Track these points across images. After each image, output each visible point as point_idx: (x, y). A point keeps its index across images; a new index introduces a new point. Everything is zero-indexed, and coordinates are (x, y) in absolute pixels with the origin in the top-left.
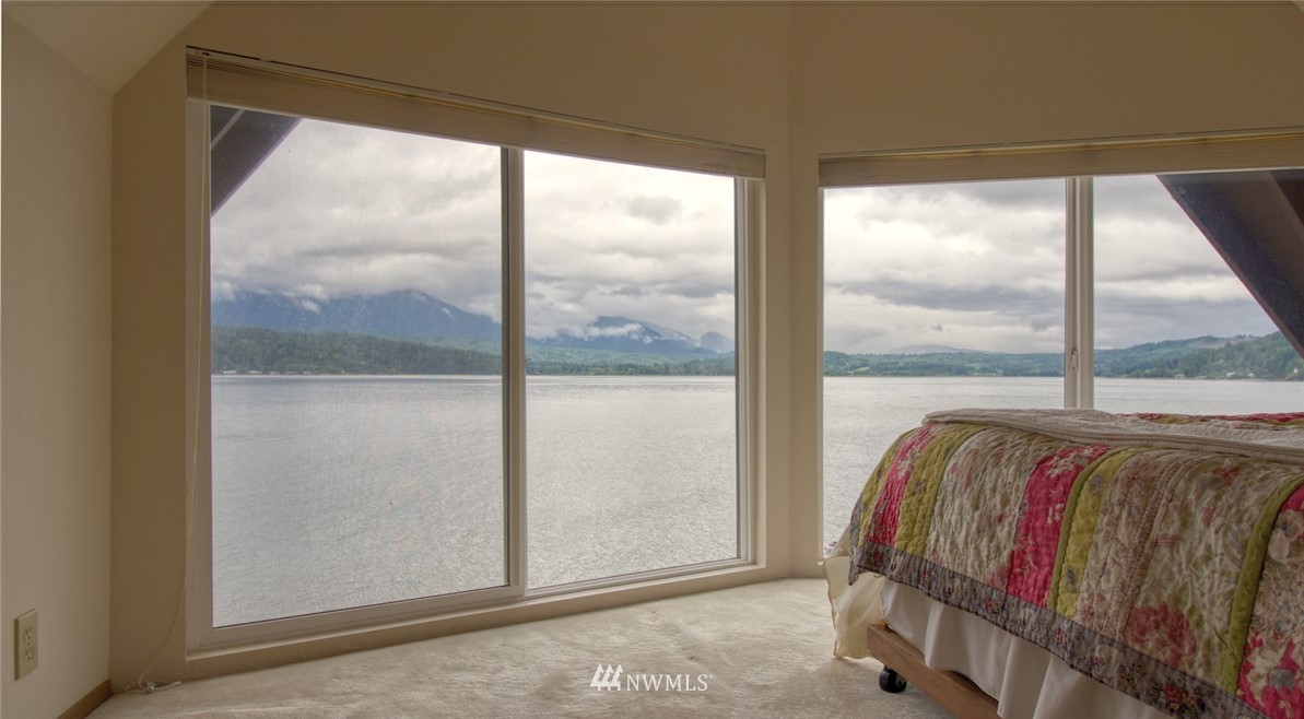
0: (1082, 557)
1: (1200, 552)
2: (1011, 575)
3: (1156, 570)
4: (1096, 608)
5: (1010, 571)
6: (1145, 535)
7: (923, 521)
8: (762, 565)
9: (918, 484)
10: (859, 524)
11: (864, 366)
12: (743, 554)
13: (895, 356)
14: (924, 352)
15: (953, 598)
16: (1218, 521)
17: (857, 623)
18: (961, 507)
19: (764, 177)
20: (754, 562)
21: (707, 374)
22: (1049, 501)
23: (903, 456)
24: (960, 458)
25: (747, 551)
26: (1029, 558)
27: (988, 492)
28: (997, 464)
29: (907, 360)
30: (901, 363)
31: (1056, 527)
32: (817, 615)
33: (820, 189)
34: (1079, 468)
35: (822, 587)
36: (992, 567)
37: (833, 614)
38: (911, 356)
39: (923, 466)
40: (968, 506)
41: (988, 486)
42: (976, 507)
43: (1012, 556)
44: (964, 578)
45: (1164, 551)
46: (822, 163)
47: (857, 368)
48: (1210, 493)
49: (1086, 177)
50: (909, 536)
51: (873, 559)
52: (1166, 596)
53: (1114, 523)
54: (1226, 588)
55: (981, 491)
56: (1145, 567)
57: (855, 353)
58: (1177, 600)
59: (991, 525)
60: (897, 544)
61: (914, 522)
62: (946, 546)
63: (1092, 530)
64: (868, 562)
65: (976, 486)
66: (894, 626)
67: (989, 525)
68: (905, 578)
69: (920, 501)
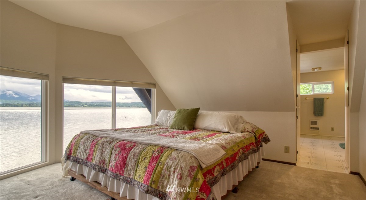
0: (96, 154)
1: (107, 152)
2: (88, 158)
3: (103, 155)
4: (96, 161)
5: (88, 157)
6: (102, 151)
7: (76, 150)
8: (48, 162)
9: (76, 144)
10: (67, 152)
11: (86, 105)
12: (43, 160)
13: (94, 103)
14: (101, 102)
15: (80, 163)
16: (108, 148)
17: (67, 170)
18: (82, 148)
19: (49, 80)
20: (46, 162)
21: (37, 107)
22: (93, 147)
23: (75, 140)
24: (83, 140)
25: (44, 159)
26: (90, 155)
27: (86, 145)
28: (88, 141)
29: (97, 104)
30: (96, 104)
31: (93, 151)
32: (60, 170)
33: (63, 83)
34: (97, 142)
35: (60, 164)
36: (85, 157)
37: (63, 169)
38: (98, 103)
39: (77, 141)
40: (83, 148)
41: (86, 144)
42: (84, 148)
43: (88, 155)
44: (82, 159)
45: (104, 153)
46: (63, 78)
47: (84, 105)
48: (109, 145)
49: (115, 87)
50: (74, 153)
51: (68, 158)
52: (103, 158)
53: (99, 150)
54: (109, 156)
55: (85, 145)
56: (102, 155)
57: (83, 102)
58: (104, 159)
59: (86, 151)
60: (72, 155)
61: (75, 151)
62: (79, 154)
63: (97, 151)
64: (67, 159)
65: (84, 145)
66: (72, 169)
67: (85, 151)
68: (73, 160)
69: (76, 147)
